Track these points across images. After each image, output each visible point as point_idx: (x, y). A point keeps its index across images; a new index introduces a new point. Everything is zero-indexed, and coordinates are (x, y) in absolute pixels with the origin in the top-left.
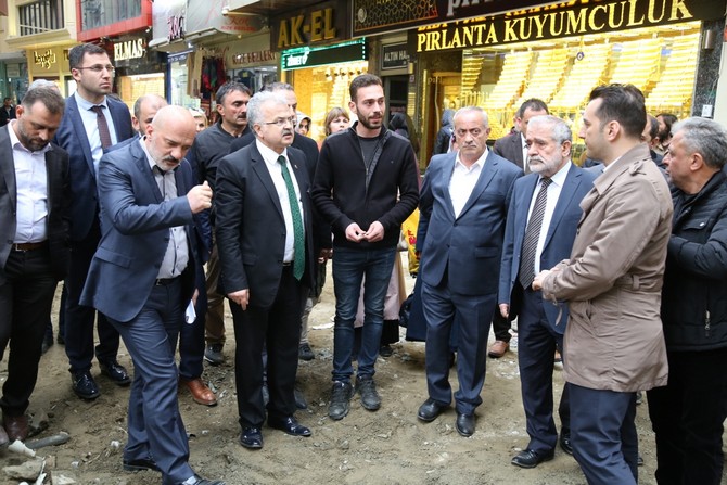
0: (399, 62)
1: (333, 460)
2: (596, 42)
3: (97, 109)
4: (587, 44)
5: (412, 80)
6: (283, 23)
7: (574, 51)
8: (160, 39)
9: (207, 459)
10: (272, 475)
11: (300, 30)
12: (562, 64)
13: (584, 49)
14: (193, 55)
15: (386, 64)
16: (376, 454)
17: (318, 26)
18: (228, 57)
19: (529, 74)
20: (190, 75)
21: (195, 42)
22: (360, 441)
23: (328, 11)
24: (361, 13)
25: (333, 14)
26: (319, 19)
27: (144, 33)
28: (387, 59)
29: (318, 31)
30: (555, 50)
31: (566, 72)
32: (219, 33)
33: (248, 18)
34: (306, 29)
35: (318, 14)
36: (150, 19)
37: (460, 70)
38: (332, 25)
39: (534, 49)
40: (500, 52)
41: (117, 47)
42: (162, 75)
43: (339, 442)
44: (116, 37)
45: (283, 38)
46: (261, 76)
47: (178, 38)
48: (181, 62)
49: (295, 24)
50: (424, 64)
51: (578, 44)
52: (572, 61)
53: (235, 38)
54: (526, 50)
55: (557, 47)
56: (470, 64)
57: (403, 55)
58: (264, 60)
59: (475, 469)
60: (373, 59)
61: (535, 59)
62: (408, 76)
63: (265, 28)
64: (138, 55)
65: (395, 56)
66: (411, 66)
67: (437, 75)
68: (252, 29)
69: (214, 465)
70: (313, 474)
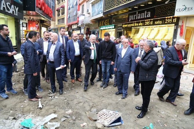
0: (121, 29)
1: (101, 98)
2: (156, 27)
3: (62, 37)
4: (154, 27)
5: (123, 32)
6: (100, 22)
7: (152, 28)
8: (80, 25)
9: (79, 96)
10: (90, 100)
11: (103, 23)
12: (150, 31)
13: (154, 28)
14: (85, 27)
15: (118, 30)
16: (108, 98)
17: (106, 22)
18: (91, 28)
19: (144, 32)
20: (84, 31)
21: (85, 25)
22: (106, 96)
23: (108, 20)
24: (114, 20)
25: (109, 20)
26: (107, 21)
27: (77, 24)
28: (118, 29)
29: (106, 23)
30: (149, 28)
31: (150, 32)
32: (89, 24)
33: (95, 21)
34: (104, 23)
35: (107, 20)
36: (78, 21)
37: (131, 31)
38: (109, 22)
39: (145, 28)
40: (139, 28)
41: (73, 26)
42: (80, 31)
43: (102, 95)
44: (73, 24)
45: (100, 25)
46: (97, 31)
47: (83, 25)
48: (83, 29)
49: (103, 22)
50: (125, 30)
51: (153, 27)
52: (151, 30)
53: (92, 24)
54: (143, 28)
55: (149, 27)
56: (133, 30)
57: (121, 28)
58: (97, 28)
59: (125, 102)
60: (116, 29)
61: (145, 29)
62: (122, 32)
63: (97, 23)
64: (76, 27)
65: (120, 28)
66: (123, 30)
67: (127, 32)
68: (95, 23)
69: (80, 97)
70: (97, 100)
